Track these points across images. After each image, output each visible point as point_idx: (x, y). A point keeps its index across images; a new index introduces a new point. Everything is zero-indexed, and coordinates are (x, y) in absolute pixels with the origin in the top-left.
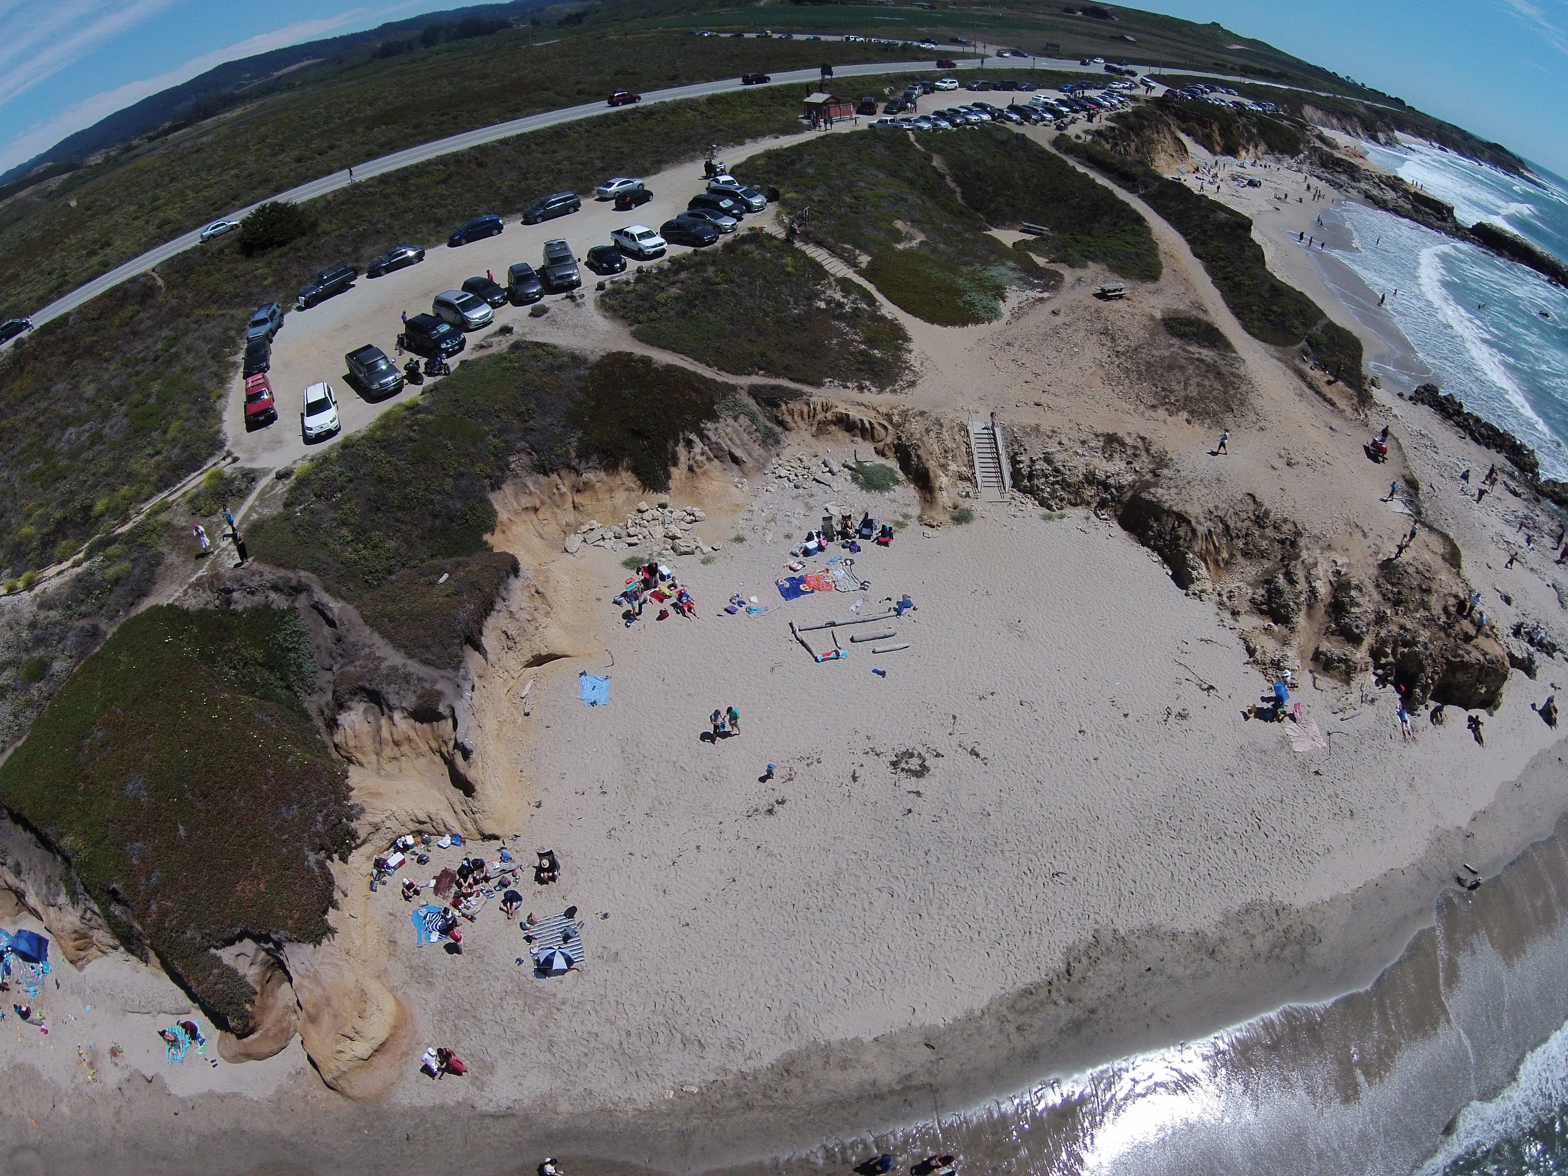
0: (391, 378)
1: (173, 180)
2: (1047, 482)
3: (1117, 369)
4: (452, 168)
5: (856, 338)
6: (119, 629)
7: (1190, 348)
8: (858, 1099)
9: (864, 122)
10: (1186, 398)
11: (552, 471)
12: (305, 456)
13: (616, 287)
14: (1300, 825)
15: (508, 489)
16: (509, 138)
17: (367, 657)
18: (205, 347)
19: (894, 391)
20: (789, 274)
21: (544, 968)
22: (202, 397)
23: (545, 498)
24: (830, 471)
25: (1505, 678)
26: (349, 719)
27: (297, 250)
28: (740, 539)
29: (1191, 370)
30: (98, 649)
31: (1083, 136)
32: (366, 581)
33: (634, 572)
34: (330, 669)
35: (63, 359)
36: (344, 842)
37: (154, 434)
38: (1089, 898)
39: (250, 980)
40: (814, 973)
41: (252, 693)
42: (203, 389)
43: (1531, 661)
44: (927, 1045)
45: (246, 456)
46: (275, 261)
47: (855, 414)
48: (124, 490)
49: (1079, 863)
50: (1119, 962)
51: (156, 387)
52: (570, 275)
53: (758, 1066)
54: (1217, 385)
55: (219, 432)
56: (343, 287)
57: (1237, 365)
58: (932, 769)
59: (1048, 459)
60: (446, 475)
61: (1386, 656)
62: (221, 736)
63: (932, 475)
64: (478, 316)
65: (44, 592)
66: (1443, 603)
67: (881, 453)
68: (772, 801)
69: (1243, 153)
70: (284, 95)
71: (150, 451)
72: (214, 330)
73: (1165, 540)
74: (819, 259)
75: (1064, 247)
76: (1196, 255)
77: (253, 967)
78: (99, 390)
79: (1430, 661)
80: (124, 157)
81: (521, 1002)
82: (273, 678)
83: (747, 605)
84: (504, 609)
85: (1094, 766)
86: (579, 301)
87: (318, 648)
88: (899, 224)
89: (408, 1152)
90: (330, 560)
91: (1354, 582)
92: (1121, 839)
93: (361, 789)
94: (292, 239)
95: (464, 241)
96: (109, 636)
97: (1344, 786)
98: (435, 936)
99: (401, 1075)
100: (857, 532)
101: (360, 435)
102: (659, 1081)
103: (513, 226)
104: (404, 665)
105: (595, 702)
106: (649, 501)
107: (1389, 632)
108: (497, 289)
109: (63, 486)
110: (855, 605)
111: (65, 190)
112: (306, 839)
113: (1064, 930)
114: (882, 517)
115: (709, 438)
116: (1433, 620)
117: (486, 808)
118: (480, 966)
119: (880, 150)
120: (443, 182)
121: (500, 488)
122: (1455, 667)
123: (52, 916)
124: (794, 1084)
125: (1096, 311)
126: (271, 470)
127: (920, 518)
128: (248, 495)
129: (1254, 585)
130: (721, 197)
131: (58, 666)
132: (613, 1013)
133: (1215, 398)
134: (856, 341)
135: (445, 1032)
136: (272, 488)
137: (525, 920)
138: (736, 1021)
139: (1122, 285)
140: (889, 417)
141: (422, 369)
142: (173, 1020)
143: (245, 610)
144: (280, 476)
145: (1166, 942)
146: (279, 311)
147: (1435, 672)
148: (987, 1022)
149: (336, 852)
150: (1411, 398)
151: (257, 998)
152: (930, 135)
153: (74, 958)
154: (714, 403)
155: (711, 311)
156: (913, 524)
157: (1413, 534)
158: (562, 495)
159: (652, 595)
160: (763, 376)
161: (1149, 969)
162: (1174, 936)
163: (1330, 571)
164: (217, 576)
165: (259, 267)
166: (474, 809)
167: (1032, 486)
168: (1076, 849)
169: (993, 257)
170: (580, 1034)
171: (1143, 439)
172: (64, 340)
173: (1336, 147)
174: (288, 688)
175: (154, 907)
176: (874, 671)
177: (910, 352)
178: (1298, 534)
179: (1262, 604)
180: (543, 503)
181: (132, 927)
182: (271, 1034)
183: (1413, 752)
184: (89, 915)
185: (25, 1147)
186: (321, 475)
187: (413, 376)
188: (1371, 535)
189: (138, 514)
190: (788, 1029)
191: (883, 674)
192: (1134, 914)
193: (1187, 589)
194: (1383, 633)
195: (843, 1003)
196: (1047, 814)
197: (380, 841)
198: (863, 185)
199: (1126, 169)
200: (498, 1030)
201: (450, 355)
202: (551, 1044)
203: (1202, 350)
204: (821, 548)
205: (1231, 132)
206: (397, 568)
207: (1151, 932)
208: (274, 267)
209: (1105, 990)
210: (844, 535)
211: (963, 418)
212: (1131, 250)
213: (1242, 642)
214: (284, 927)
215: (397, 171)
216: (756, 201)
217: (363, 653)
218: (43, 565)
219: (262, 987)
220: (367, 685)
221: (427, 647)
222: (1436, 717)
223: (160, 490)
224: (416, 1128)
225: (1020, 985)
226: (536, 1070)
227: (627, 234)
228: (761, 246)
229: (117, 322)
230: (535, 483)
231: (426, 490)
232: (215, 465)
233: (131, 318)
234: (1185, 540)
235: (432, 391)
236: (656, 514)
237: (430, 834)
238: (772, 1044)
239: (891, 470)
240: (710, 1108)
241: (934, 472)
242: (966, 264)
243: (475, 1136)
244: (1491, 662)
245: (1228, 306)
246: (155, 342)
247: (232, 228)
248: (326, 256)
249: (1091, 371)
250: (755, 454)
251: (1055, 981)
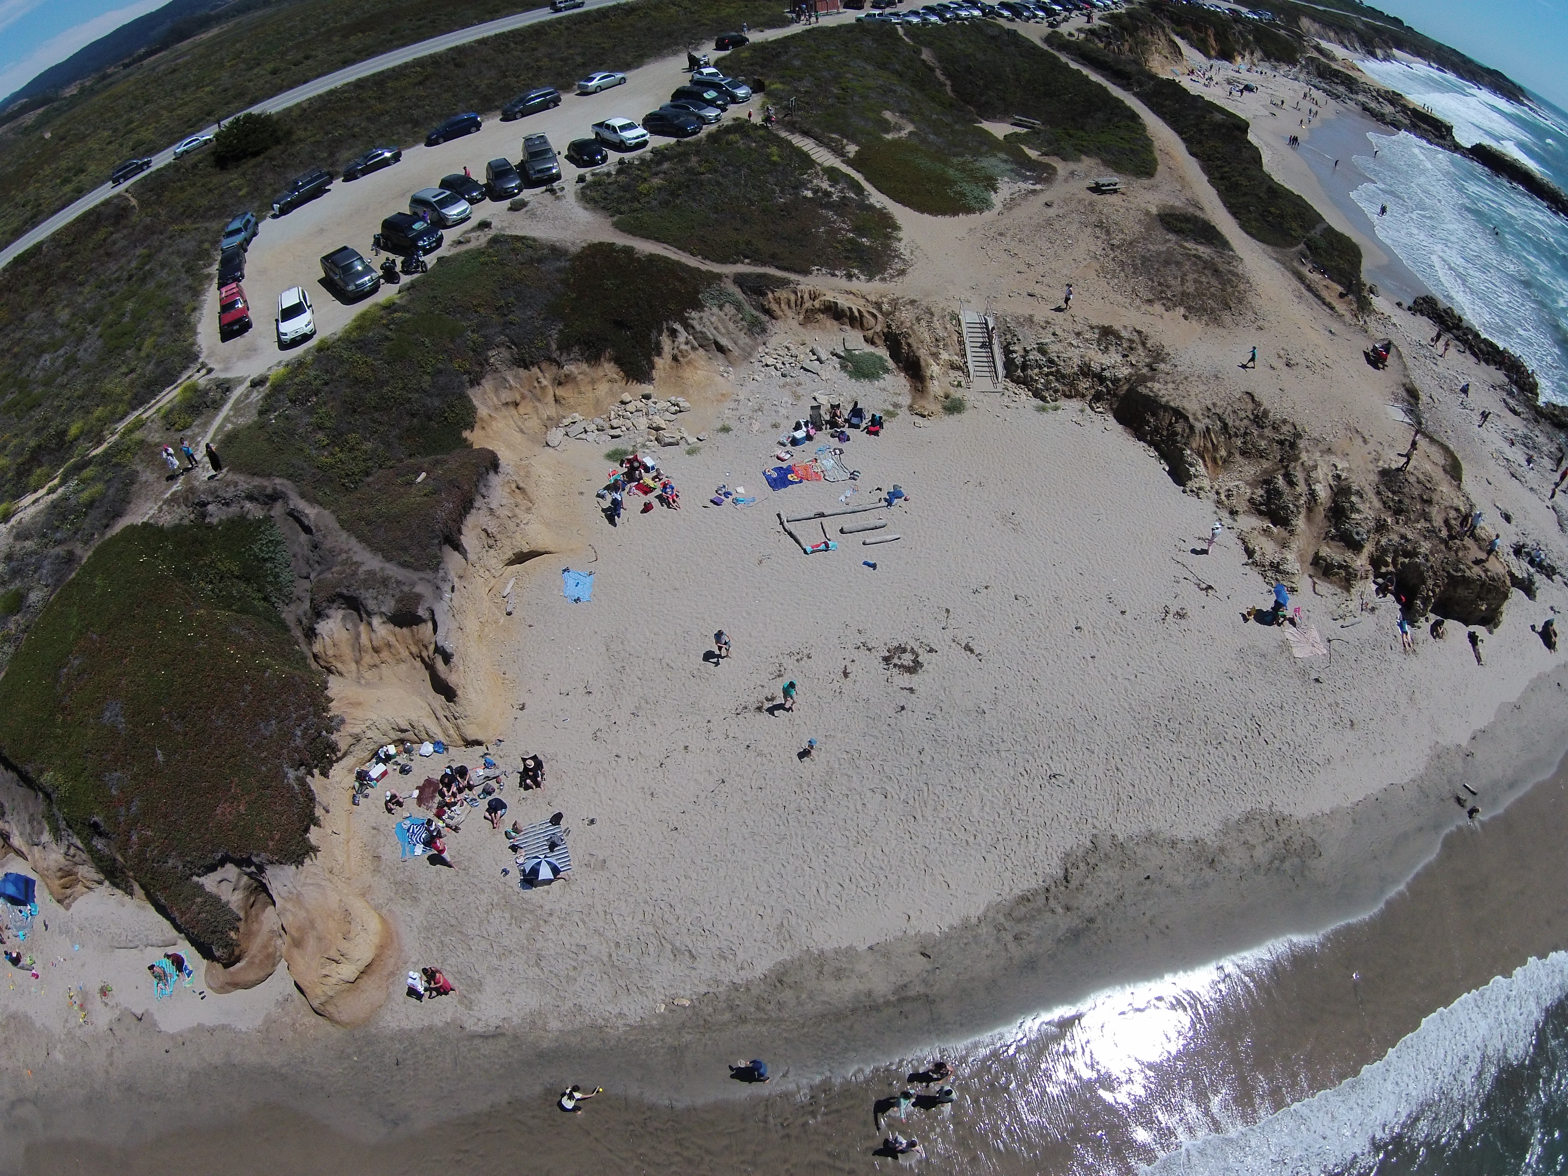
0: (367, 278)
1: (147, 102)
2: (1041, 373)
3: (1111, 262)
4: (429, 70)
5: (844, 228)
6: (94, 553)
7: (1186, 244)
8: (854, 1011)
9: (850, 16)
10: (1183, 294)
11: (533, 364)
12: (280, 362)
13: (597, 179)
14: (1300, 734)
15: (487, 384)
16: (488, 38)
17: (344, 563)
18: (178, 261)
19: (883, 280)
20: (775, 164)
21: (530, 879)
22: (176, 311)
23: (526, 392)
24: (818, 359)
25: (1506, 597)
26: (327, 627)
27: (272, 159)
28: (726, 429)
29: (1187, 266)
30: (73, 575)
31: (1076, 34)
32: (343, 485)
33: (617, 465)
34: (307, 578)
35: (38, 288)
36: (324, 756)
37: (128, 352)
38: (1087, 802)
39: (233, 906)
40: (807, 878)
41: (229, 607)
42: (177, 303)
43: (1531, 582)
44: (923, 954)
45: (221, 366)
46: (250, 172)
47: (843, 302)
48: (98, 412)
49: (1077, 764)
50: (1117, 869)
51: (130, 306)
52: (551, 169)
53: (750, 977)
54: (1214, 282)
55: (193, 344)
56: (318, 192)
57: (1235, 263)
58: (925, 664)
59: (1042, 349)
60: (424, 372)
61: (1387, 565)
62: (198, 654)
63: (923, 363)
64: (455, 212)
65: (20, 522)
66: (1444, 515)
67: (870, 341)
68: (762, 698)
69: (1239, 59)
70: (260, 13)
71: (124, 369)
72: (188, 244)
73: (1162, 435)
74: (805, 149)
75: (1057, 140)
76: (1192, 154)
77: (236, 892)
78: (73, 314)
79: (1431, 574)
80: (99, 86)
81: (507, 915)
82: (250, 590)
83: (734, 496)
84: (484, 506)
85: (1091, 665)
86: (559, 194)
87: (294, 556)
88: (888, 115)
89: (398, 1078)
90: (305, 465)
91: (1355, 487)
92: (1119, 740)
93: (340, 699)
94: (266, 148)
95: (441, 140)
96: (84, 560)
97: (1345, 695)
98: (419, 849)
99: (389, 997)
100: (846, 421)
101: (336, 337)
102: (649, 994)
103: (491, 124)
104: (382, 569)
105: (578, 599)
106: (632, 392)
107: (1390, 540)
108: (475, 185)
109: (38, 414)
110: (845, 495)
111: (40, 124)
112: (285, 756)
113: (1062, 834)
114: (872, 406)
115: (693, 328)
116: (1434, 531)
117: (468, 713)
118: (466, 879)
119: (868, 42)
120: (420, 83)
121: (479, 384)
122: (1457, 581)
123: (37, 855)
124: (788, 995)
125: (1090, 204)
126: (245, 379)
127: (911, 408)
128: (222, 405)
129: (1253, 484)
130: (704, 88)
131: (34, 597)
132: (602, 924)
133: (1213, 295)
134: (844, 229)
135: (431, 949)
136: (247, 396)
137: (510, 830)
138: (727, 929)
139: (1116, 180)
140: (878, 305)
141: (398, 268)
142: (160, 952)
143: (221, 522)
144: (255, 384)
145: (1165, 850)
146: (253, 220)
147: (1435, 585)
148: (984, 930)
149: (316, 767)
150: (1410, 309)
151: (242, 925)
152: (919, 28)
153: (60, 897)
154: (698, 293)
155: (694, 200)
156: (903, 413)
157: (1414, 444)
158: (543, 388)
159: (637, 487)
160: (749, 264)
161: (1148, 877)
162: (1173, 844)
163: (1330, 474)
164: (192, 490)
165: (234, 178)
166: (457, 715)
167: (1026, 377)
168: (1073, 750)
169: (984, 149)
170: (568, 946)
171: (1139, 333)
172: (37, 269)
173: (1334, 59)
174: (266, 599)
175: (135, 838)
176: (865, 563)
177: (900, 240)
178: (1298, 436)
179: (1261, 504)
180: (523, 397)
181: (115, 860)
182: (257, 961)
183: (1413, 665)
184: (72, 851)
185: (21, 1101)
186: (296, 380)
187: (390, 275)
188: (1371, 441)
189: (113, 434)
190: (781, 937)
191: (874, 566)
192: (1133, 819)
193: (1184, 485)
194: (1383, 542)
195: (836, 909)
196: (1043, 713)
197: (361, 752)
198: (851, 76)
199: (1121, 67)
200: (484, 944)
201: (427, 252)
202: (540, 958)
203: (1199, 247)
204: (809, 437)
205: (1227, 38)
206: (375, 470)
207: (1150, 838)
208: (248, 177)
209: (1103, 899)
210: (833, 424)
211: (955, 307)
212: (1127, 146)
213: (1240, 542)
214: (265, 849)
215: (374, 75)
216: (741, 92)
217: (340, 559)
218: (18, 496)
219: (246, 913)
220: (345, 591)
221: (405, 549)
222: (1436, 630)
223: (135, 409)
224: (405, 1051)
225: (1017, 892)
226: (525, 985)
227: (608, 127)
228: (746, 135)
229: (91, 245)
230: (516, 377)
231: (403, 388)
232: (189, 378)
233: (105, 240)
234: (1182, 436)
235: (408, 289)
236: (640, 405)
237: (412, 742)
238: (764, 953)
239: (881, 358)
240: (702, 1022)
241: (925, 361)
242: (956, 155)
243: (465, 1058)
244: (1492, 579)
245: (1225, 205)
246: (129, 262)
247: (206, 142)
248: (301, 162)
249: (1085, 263)
250: (740, 342)
251: (1053, 887)
